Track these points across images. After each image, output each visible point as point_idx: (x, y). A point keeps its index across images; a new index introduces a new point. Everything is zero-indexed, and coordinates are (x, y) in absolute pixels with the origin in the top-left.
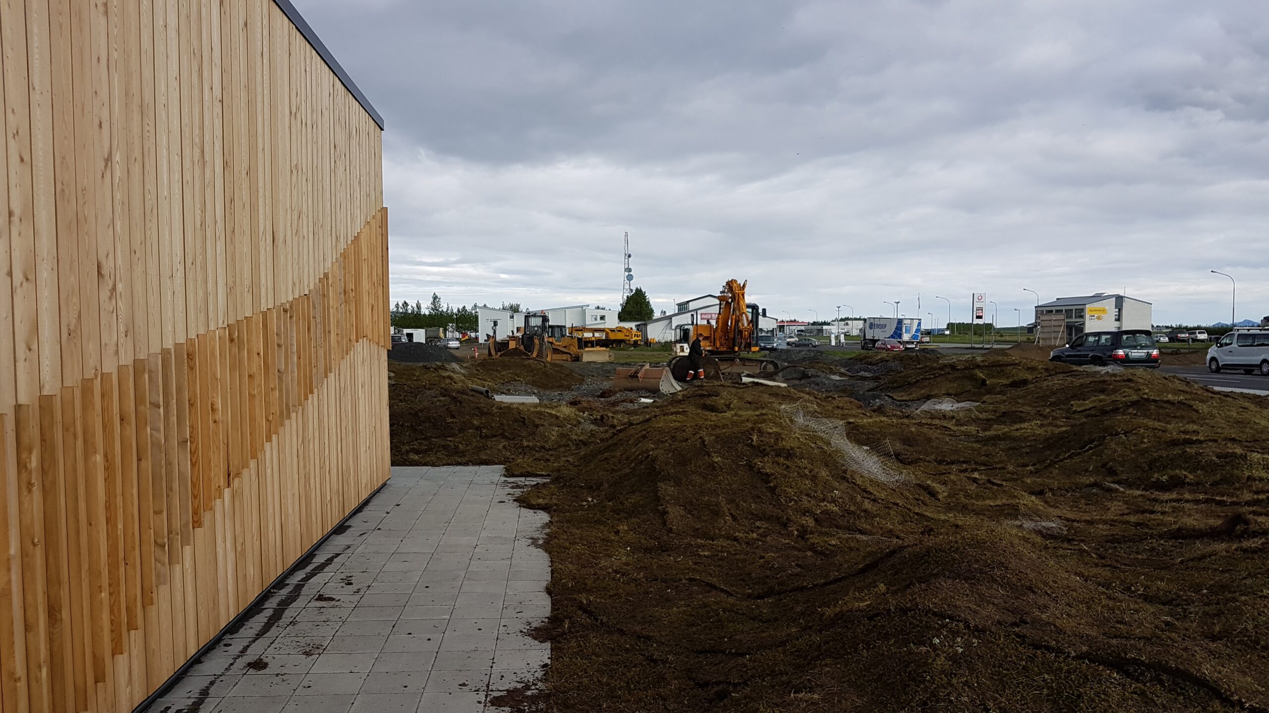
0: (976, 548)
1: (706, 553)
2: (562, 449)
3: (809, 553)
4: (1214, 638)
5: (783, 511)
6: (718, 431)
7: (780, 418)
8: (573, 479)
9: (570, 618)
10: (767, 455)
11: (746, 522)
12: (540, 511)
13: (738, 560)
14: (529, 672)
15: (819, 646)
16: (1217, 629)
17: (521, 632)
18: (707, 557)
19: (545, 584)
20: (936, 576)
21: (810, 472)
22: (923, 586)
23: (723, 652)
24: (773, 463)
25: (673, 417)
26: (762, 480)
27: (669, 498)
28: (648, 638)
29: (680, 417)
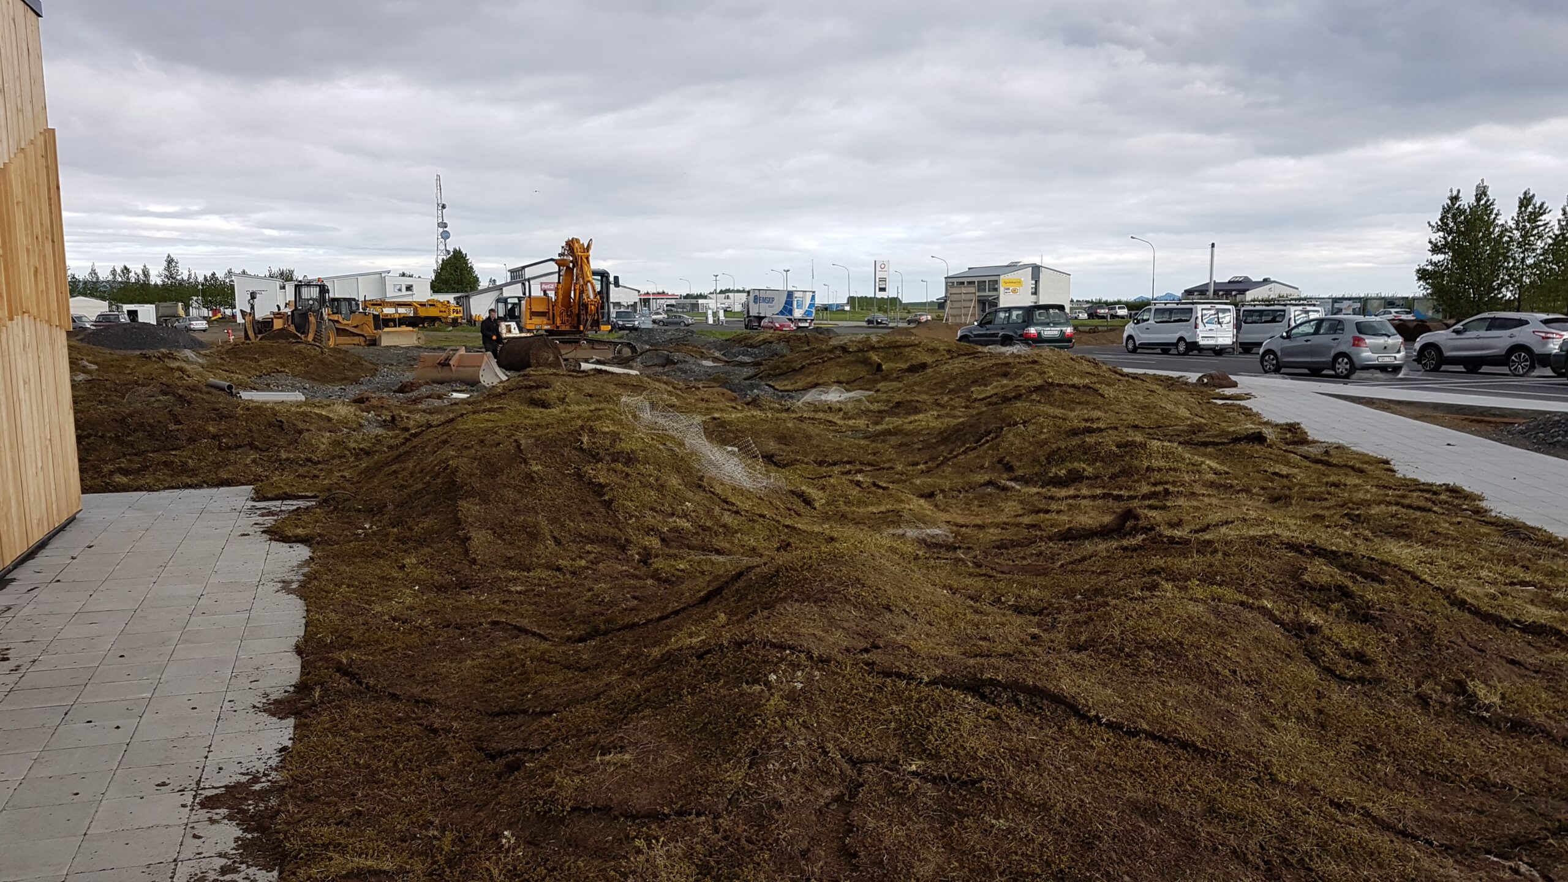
0: (833, 563)
1: (519, 589)
2: (336, 461)
3: (650, 582)
4: (1079, 649)
5: (620, 530)
6: (539, 432)
7: (620, 414)
8: (349, 500)
9: (322, 684)
10: (601, 460)
11: (574, 547)
12: (299, 545)
13: (560, 594)
14: (259, 759)
15: (639, 696)
16: (1083, 638)
17: (254, 707)
18: (520, 593)
19: (294, 641)
20: (784, 599)
21: (657, 480)
22: (766, 613)
23: (525, 712)
24: (608, 470)
25: (486, 416)
26: (595, 492)
27: (474, 519)
28: (428, 702)
29: (494, 416)
